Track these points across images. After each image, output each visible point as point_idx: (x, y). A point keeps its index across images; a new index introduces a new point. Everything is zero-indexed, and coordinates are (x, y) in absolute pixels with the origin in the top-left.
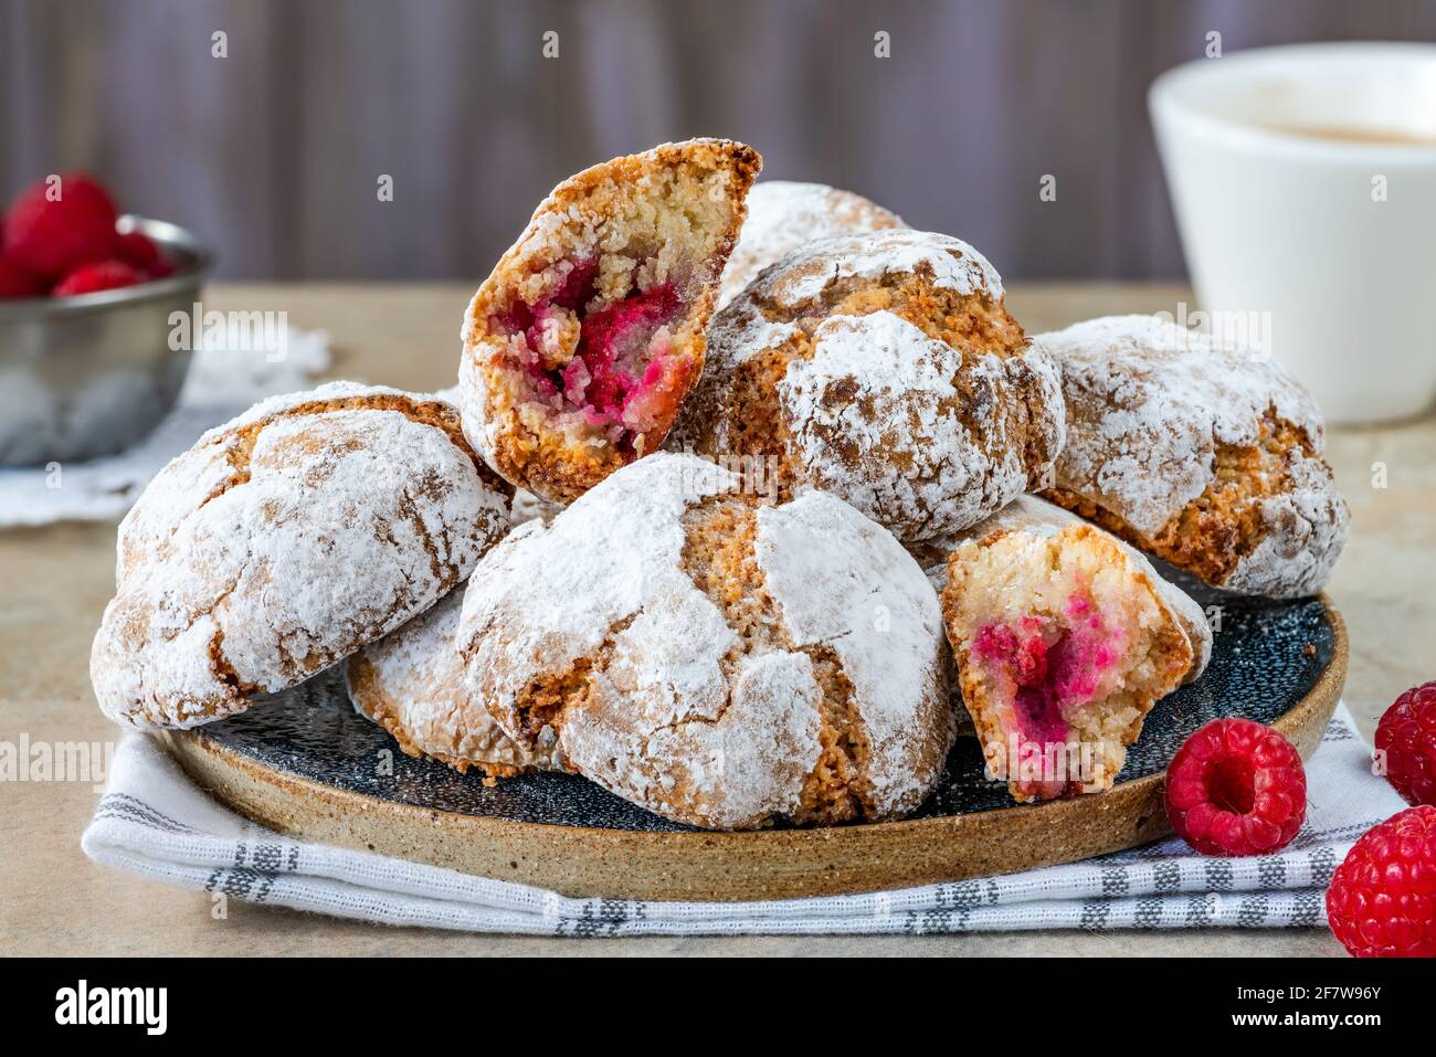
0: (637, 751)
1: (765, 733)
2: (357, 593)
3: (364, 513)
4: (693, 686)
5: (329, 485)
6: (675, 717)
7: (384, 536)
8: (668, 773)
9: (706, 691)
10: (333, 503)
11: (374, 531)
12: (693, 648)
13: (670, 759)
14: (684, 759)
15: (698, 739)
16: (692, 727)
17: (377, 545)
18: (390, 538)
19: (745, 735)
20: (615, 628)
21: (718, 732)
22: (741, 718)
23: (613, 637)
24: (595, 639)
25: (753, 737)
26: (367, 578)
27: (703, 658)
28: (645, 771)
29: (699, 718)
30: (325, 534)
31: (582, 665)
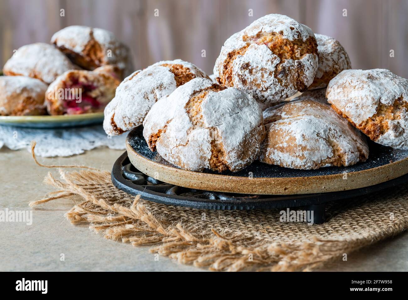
0: (170, 152)
1: (196, 149)
2: (137, 110)
3: (143, 91)
4: (180, 137)
5: (139, 83)
6: (177, 144)
7: (146, 97)
8: (177, 158)
9: (183, 138)
10: (138, 88)
11: (144, 96)
12: (181, 128)
13: (177, 155)
14: (179, 155)
15: (182, 150)
16: (180, 147)
17: (143, 99)
18: (148, 98)
19: (192, 149)
20: (168, 123)
21: (186, 148)
22: (191, 145)
23: (167, 125)
24: (163, 125)
25: (194, 150)
26: (140, 107)
27: (183, 130)
28: (173, 157)
29: (182, 145)
30: (133, 95)
31: (160, 131)
